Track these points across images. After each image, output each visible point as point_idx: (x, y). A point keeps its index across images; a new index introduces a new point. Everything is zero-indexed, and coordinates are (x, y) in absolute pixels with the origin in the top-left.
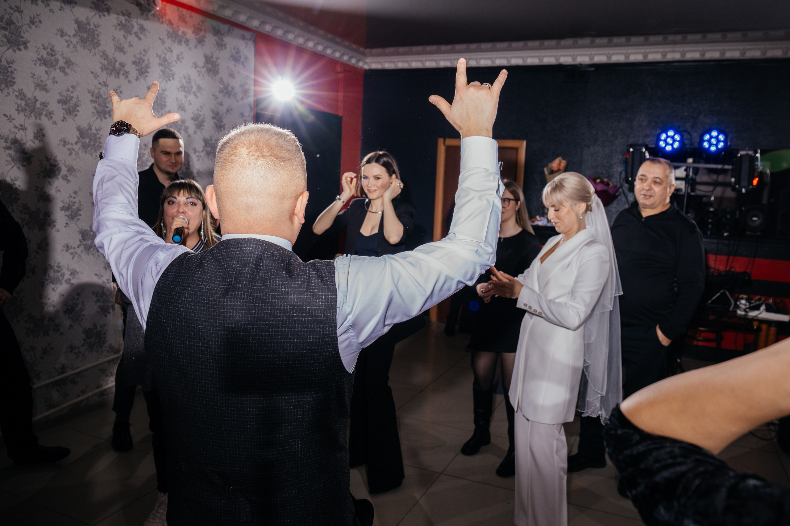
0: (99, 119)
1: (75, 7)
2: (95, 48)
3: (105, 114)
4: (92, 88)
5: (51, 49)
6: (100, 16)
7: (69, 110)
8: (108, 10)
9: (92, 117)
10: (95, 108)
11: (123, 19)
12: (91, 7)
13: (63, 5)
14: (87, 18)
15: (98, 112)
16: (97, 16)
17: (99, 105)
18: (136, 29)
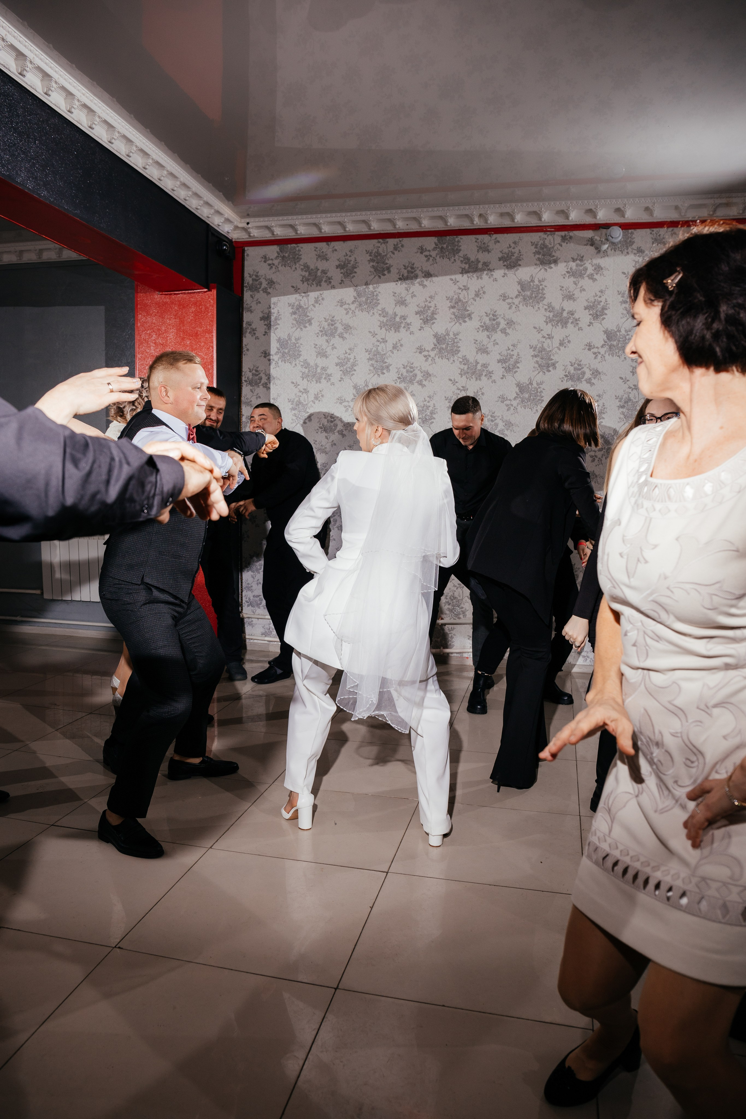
0: (541, 373)
1: (519, 269)
2: (538, 302)
3: (548, 367)
4: (534, 343)
5: (493, 315)
6: (546, 270)
7: (509, 368)
8: (555, 262)
9: (533, 371)
10: (537, 362)
11: (573, 265)
12: (536, 264)
13: (506, 271)
14: (532, 276)
15: (540, 366)
16: (543, 270)
17: (542, 358)
18: (590, 270)
